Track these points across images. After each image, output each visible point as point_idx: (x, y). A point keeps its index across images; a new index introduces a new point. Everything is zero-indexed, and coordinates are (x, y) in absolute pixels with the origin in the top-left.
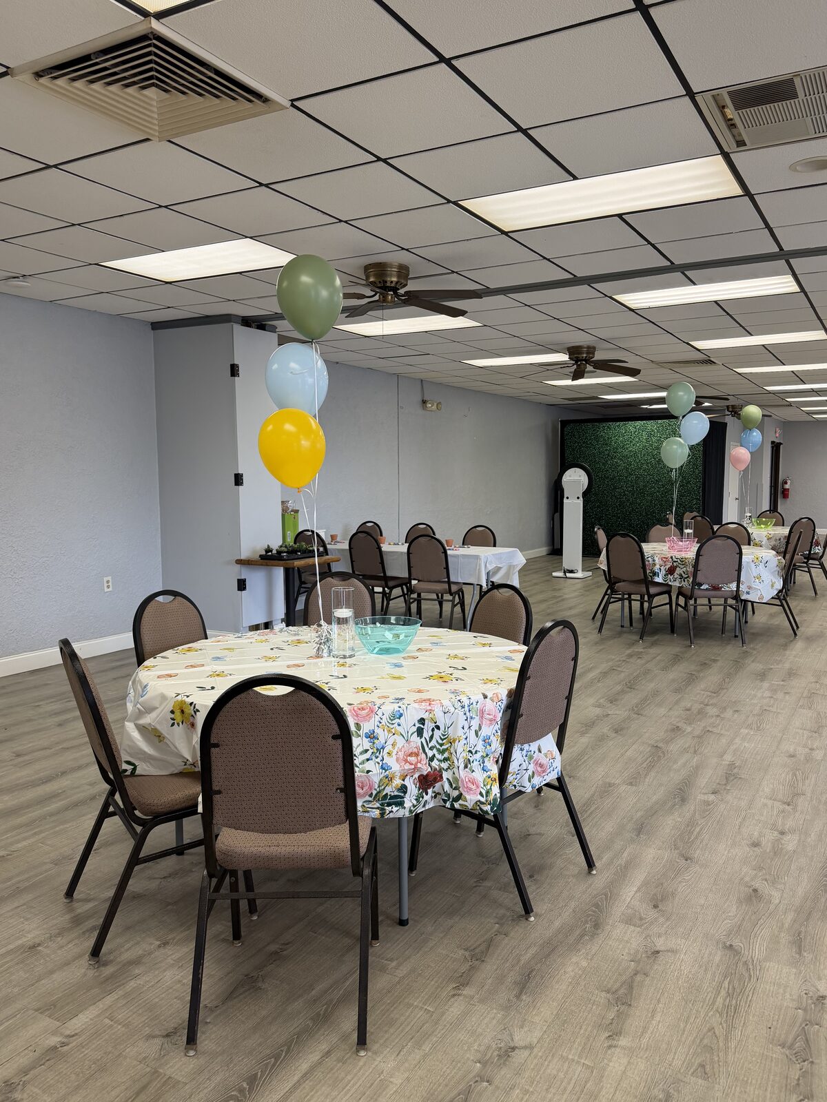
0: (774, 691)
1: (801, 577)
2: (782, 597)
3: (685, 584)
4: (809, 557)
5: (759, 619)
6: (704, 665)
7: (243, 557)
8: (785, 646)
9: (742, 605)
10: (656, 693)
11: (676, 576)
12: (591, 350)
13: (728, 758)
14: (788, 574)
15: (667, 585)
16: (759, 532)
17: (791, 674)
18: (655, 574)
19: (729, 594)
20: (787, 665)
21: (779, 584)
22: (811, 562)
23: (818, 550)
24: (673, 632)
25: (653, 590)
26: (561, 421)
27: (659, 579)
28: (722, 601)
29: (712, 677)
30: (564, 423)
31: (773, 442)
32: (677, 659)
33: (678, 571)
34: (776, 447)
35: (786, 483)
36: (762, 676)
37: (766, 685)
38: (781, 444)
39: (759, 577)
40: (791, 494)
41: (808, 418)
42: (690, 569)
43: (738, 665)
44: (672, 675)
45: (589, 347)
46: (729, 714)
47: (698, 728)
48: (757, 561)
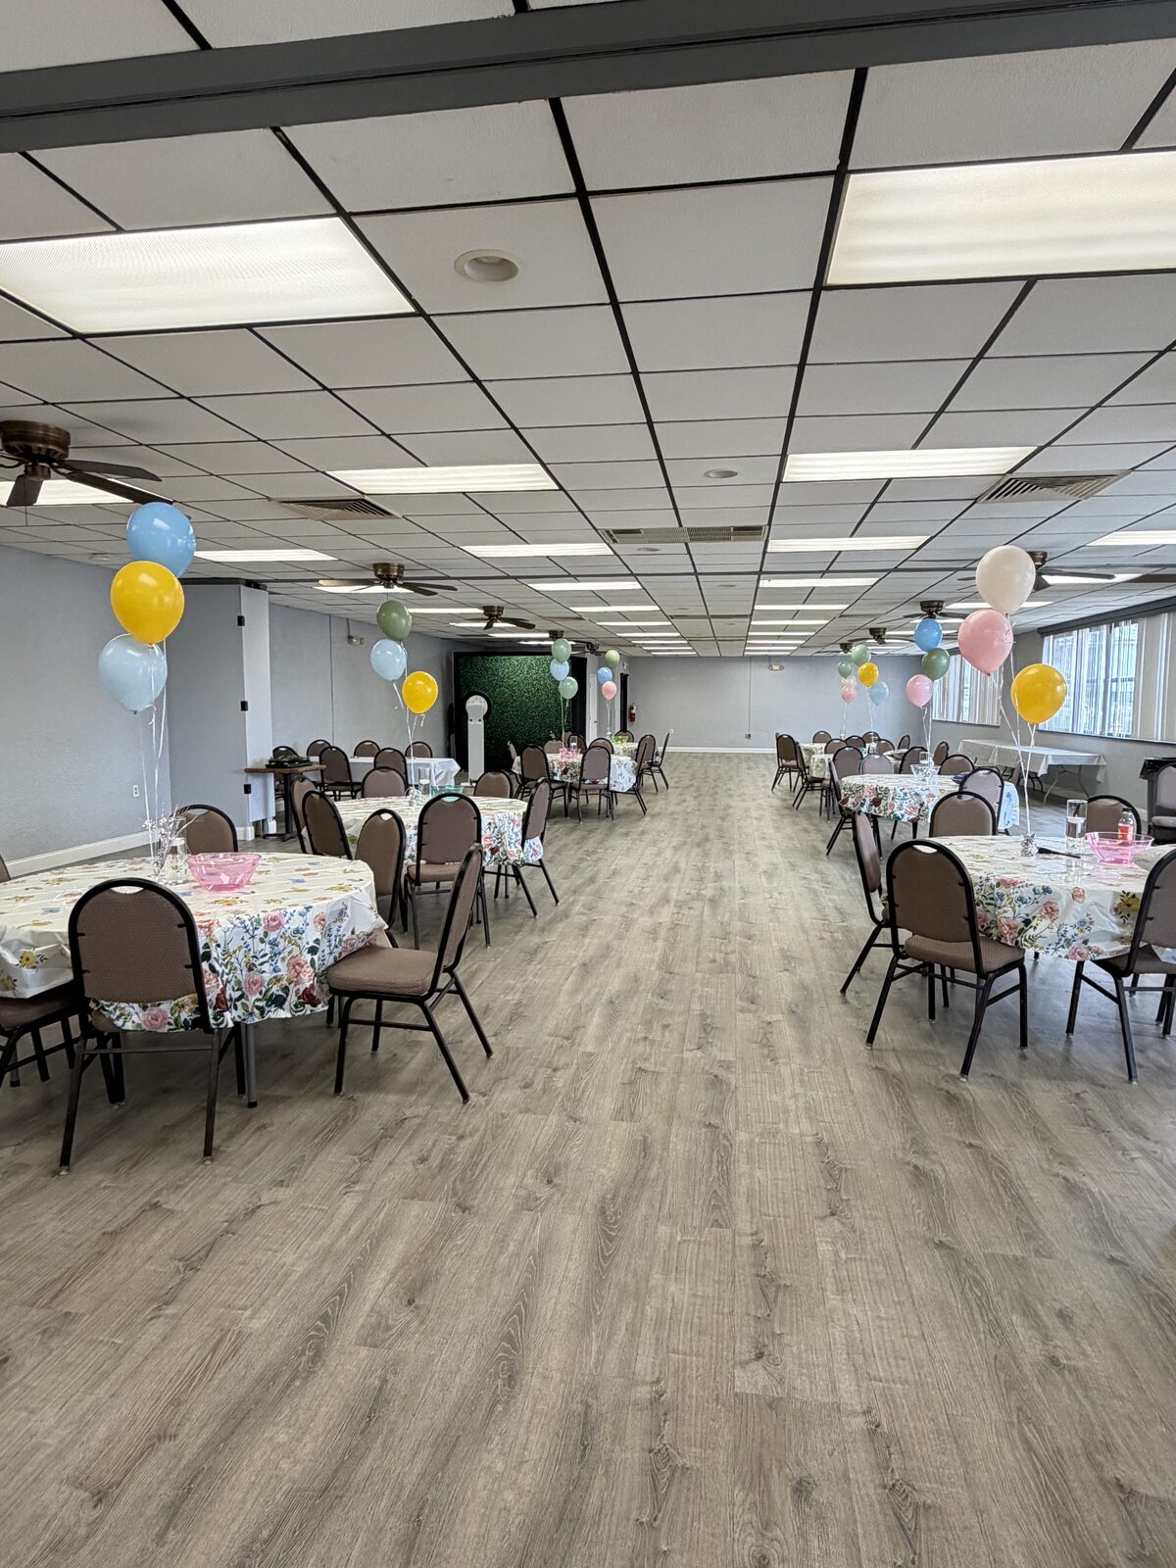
0: (634, 840)
1: (647, 779)
2: (635, 791)
3: (574, 781)
4: (652, 764)
5: (623, 804)
6: (590, 831)
7: (249, 767)
8: (639, 820)
9: (610, 794)
10: (566, 845)
11: (568, 775)
12: (500, 609)
13: (613, 867)
14: (639, 775)
15: (563, 782)
16: (618, 746)
17: (643, 833)
18: (555, 774)
19: (603, 787)
20: (641, 829)
21: (634, 780)
22: (653, 768)
23: (658, 759)
24: (566, 815)
25: (554, 786)
26: (455, 653)
27: (557, 778)
28: (598, 792)
29: (597, 836)
30: (457, 655)
31: (622, 674)
32: (573, 830)
33: (570, 771)
34: (624, 678)
35: (632, 708)
36: (627, 834)
37: (629, 838)
38: (627, 675)
39: (621, 775)
40: (636, 717)
41: (648, 655)
42: (578, 770)
43: (611, 830)
44: (573, 837)
45: (499, 607)
46: (610, 851)
47: (594, 857)
48: (620, 763)
